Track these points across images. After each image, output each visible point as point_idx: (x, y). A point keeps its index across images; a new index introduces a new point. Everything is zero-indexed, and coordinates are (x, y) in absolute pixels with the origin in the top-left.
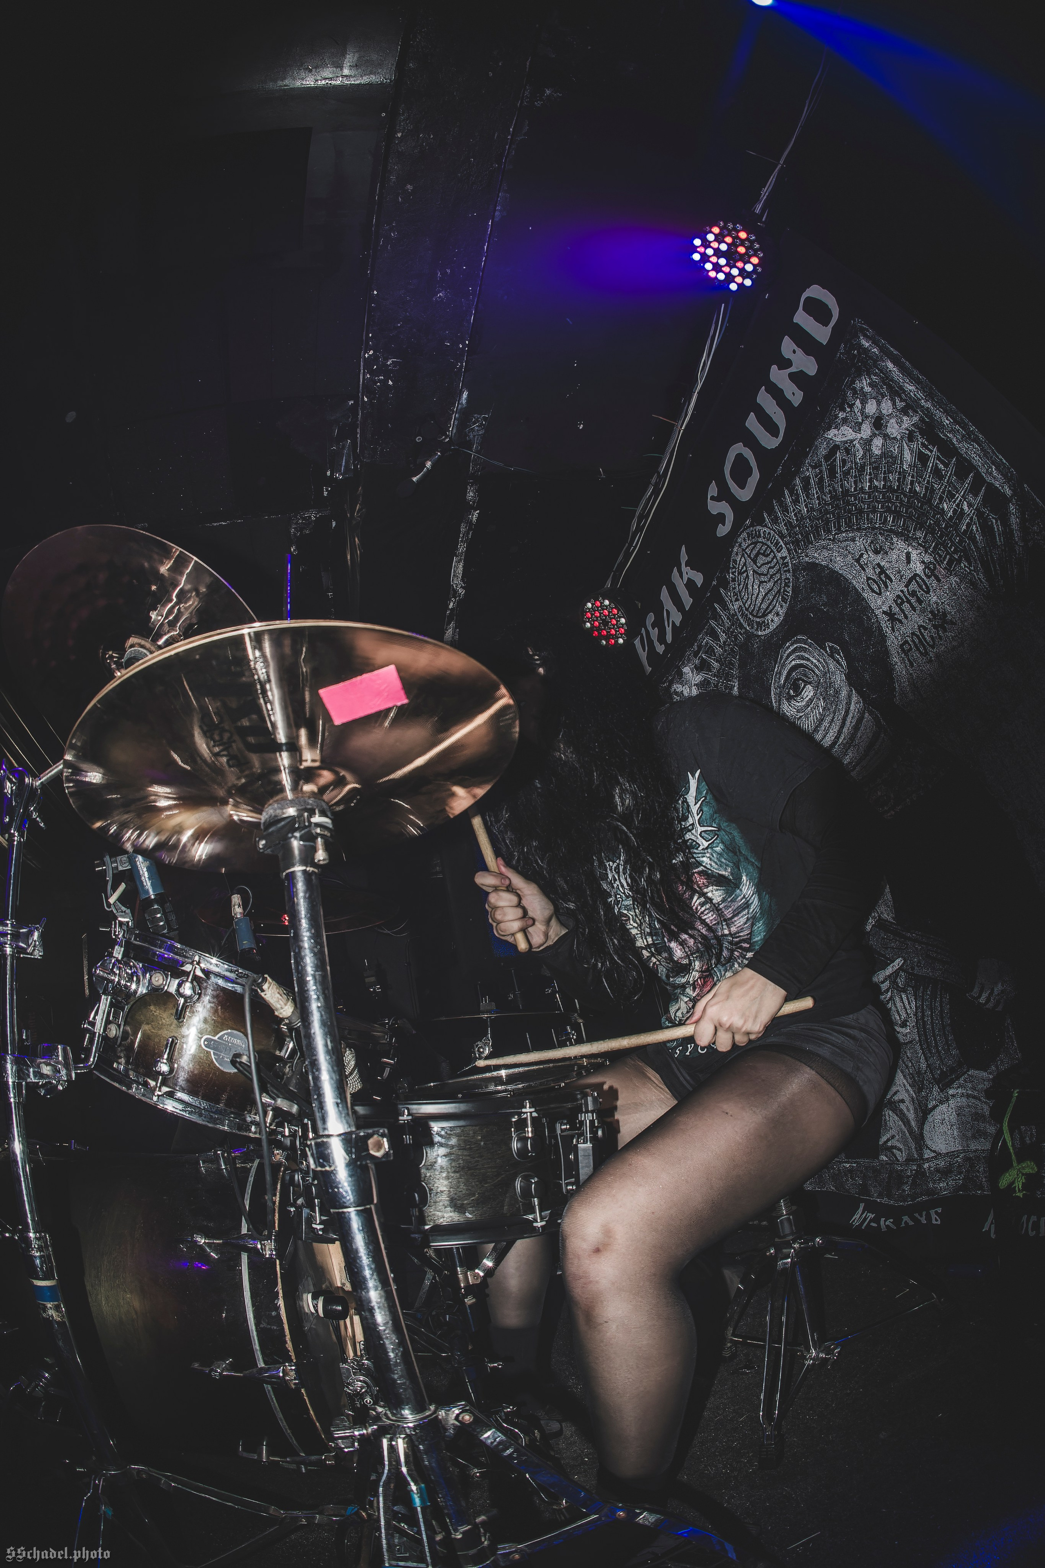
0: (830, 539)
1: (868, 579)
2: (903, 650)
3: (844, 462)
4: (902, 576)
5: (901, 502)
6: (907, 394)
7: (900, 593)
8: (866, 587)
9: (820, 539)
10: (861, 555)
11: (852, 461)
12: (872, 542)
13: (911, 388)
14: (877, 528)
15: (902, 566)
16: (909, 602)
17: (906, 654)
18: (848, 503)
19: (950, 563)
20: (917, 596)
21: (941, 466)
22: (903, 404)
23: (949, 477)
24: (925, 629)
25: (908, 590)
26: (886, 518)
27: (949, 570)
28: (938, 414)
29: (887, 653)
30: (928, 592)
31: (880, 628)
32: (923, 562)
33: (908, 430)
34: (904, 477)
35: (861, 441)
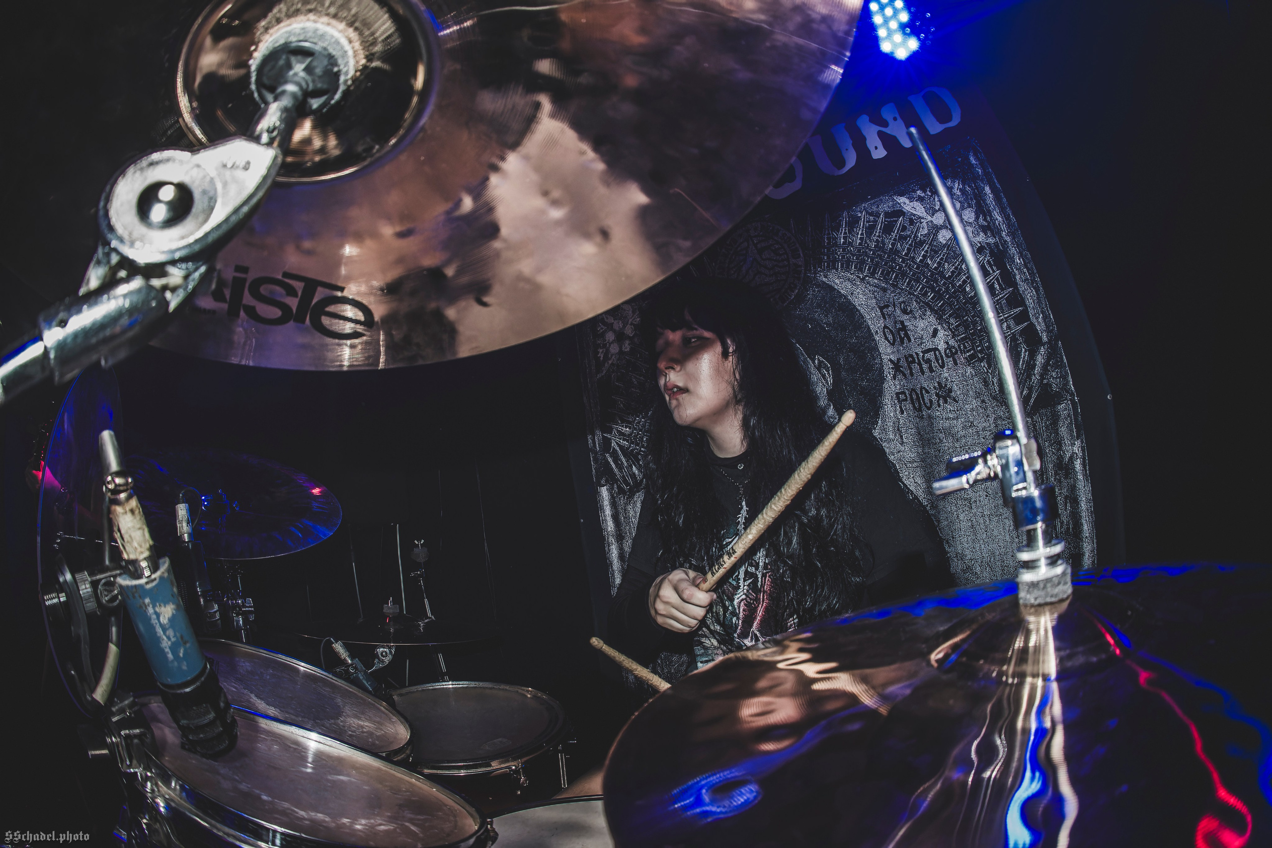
0: (859, 277)
1: (885, 327)
2: (898, 398)
3: (904, 228)
4: (921, 344)
5: (947, 289)
6: (993, 220)
7: (914, 354)
8: (881, 333)
9: (848, 271)
10: (887, 306)
11: (912, 232)
12: (904, 302)
13: (998, 217)
14: (914, 295)
15: (926, 337)
16: (920, 364)
17: (900, 401)
18: (894, 261)
19: (972, 357)
20: (931, 365)
21: (997, 286)
22: (985, 224)
23: (1000, 298)
24: (927, 392)
25: (923, 356)
26: (926, 293)
27: (968, 361)
28: (1013, 251)
29: (881, 392)
30: (942, 367)
31: (881, 370)
32: (947, 343)
33: (980, 243)
34: (959, 274)
35: (930, 224)
